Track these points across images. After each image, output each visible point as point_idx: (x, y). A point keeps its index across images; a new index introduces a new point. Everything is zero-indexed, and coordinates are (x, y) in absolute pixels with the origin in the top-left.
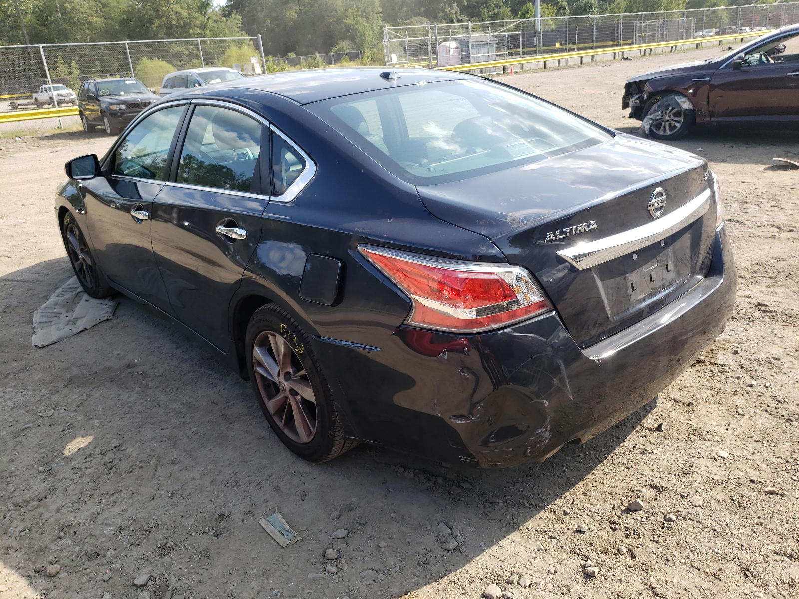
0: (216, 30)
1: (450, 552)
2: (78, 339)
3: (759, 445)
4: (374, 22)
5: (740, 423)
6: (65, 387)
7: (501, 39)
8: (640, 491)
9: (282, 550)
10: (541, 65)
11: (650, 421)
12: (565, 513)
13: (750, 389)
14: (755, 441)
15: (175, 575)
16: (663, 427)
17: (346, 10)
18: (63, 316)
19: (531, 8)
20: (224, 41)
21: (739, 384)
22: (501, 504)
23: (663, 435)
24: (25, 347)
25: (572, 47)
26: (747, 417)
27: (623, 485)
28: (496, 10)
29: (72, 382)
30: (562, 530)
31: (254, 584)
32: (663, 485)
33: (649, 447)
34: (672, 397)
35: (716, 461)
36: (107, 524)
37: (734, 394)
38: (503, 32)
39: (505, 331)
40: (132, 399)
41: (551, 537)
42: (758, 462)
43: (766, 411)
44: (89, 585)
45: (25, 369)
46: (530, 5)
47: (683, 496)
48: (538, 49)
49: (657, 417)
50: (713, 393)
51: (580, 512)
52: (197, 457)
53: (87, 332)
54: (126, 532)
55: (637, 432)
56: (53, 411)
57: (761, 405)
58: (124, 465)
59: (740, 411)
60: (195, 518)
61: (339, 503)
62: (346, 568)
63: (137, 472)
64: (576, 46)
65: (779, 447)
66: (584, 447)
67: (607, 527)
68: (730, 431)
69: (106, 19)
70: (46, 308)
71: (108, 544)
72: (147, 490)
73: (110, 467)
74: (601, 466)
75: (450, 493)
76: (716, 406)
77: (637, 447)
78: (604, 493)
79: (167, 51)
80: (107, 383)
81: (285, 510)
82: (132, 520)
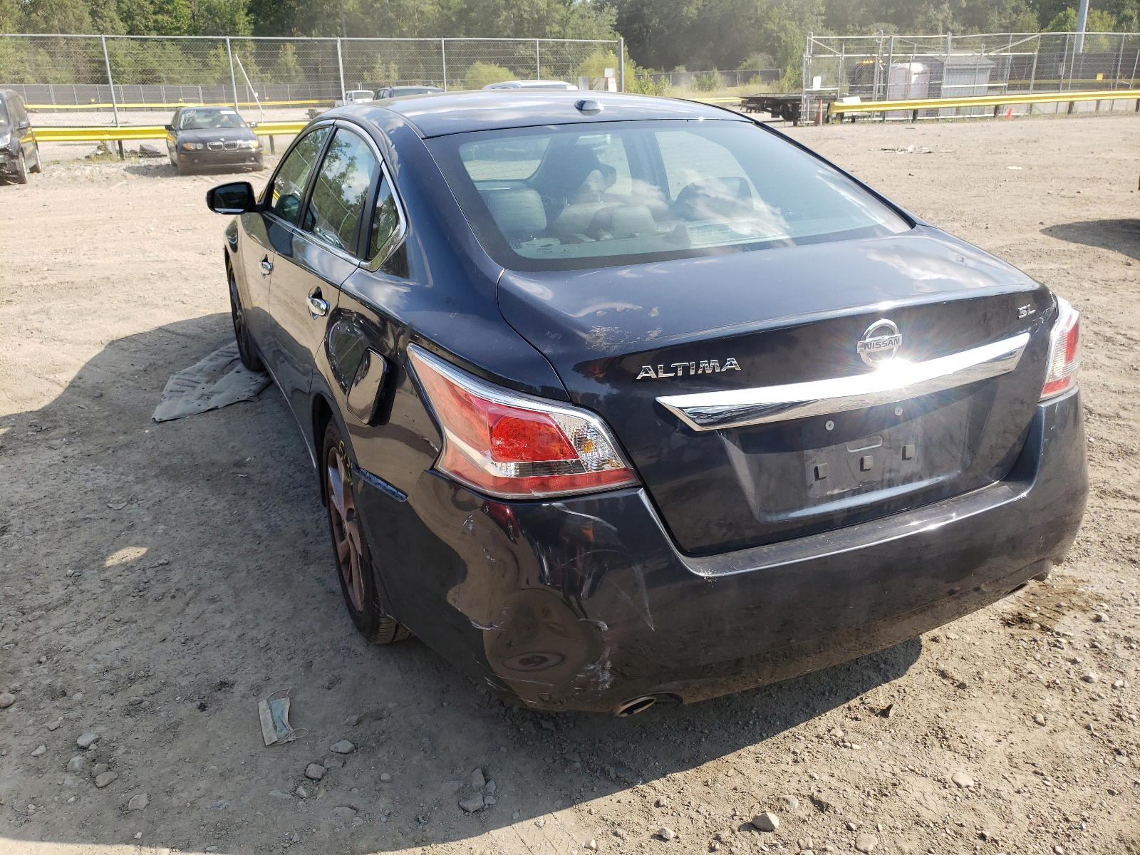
0: (581, 28)
1: (467, 814)
2: (202, 419)
3: (1038, 780)
4: (811, 28)
5: (1030, 736)
6: (156, 476)
7: (1000, 61)
8: (788, 802)
9: (264, 749)
10: (1063, 108)
11: (879, 696)
12: (658, 804)
13: (1082, 683)
14: (1035, 773)
15: (126, 746)
16: (892, 712)
17: (771, 7)
18: (199, 387)
19: (1073, 15)
20: (589, 44)
21: (1068, 672)
22: (578, 765)
23: (886, 724)
24: (142, 417)
25: (1124, 81)
26: (1046, 729)
27: (771, 785)
28: (1014, 16)
29: (164, 471)
30: (637, 828)
31: (203, 784)
32: (831, 803)
33: (852, 736)
34: (942, 666)
35: (945, 787)
36: (95, 660)
37: (1048, 687)
38: (1005, 51)
39: (553, 504)
40: (218, 507)
41: (616, 834)
42: (1014, 808)
43: (1088, 728)
44: (31, 730)
45: (127, 446)
46: (1070, 11)
47: (849, 828)
48: (1063, 81)
49: (896, 694)
50: (1014, 675)
51: (680, 808)
52: (243, 600)
53: (216, 411)
54: (108, 676)
55: (849, 708)
56: (125, 503)
57: (1085, 716)
58: (157, 590)
59: (1040, 718)
60: (192, 678)
61: (370, 706)
62: (320, 796)
63: (166, 601)
64: (1132, 81)
65: (1071, 791)
66: (753, 712)
67: (705, 843)
68: (1001, 746)
69: (443, 8)
70: (185, 374)
71: (81, 686)
72: (162, 629)
73: (141, 588)
74: (758, 747)
75: (518, 729)
76: (1004, 699)
77: (833, 732)
78: (735, 789)
79: (512, 54)
80: (201, 481)
81: (299, 698)
82: (125, 661)
